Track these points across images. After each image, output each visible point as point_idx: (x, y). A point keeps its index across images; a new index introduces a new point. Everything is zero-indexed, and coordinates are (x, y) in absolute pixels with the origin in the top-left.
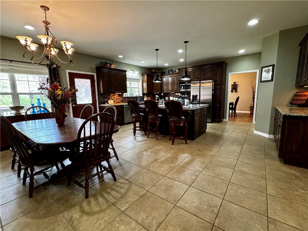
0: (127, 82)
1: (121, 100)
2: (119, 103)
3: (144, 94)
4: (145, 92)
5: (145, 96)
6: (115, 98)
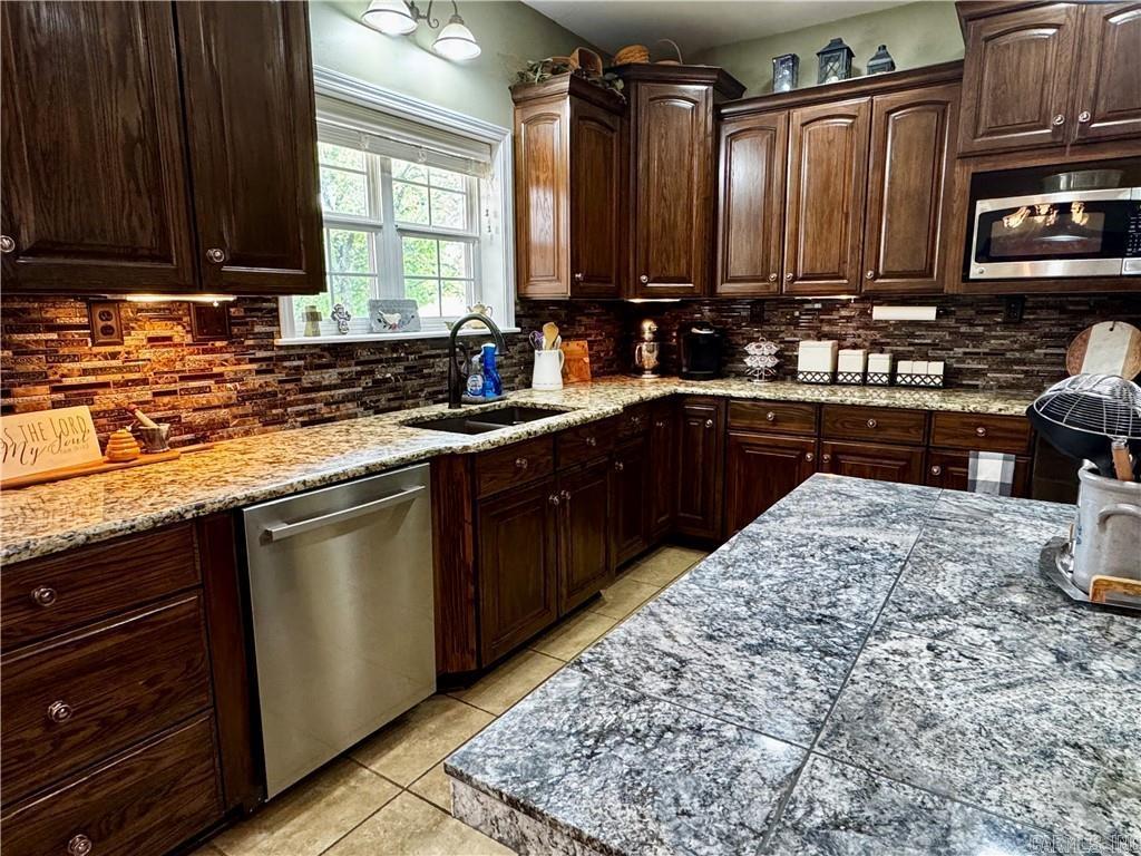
1: (244, 398)
3: (531, 312)
4: (553, 285)
5: (550, 333)
6: (132, 365)
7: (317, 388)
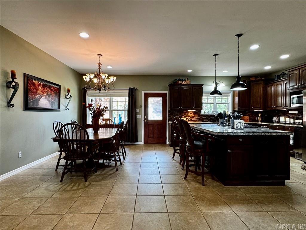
0: (203, 97)
1: (197, 119)
2: (194, 121)
6: (189, 115)
7: (204, 118)
